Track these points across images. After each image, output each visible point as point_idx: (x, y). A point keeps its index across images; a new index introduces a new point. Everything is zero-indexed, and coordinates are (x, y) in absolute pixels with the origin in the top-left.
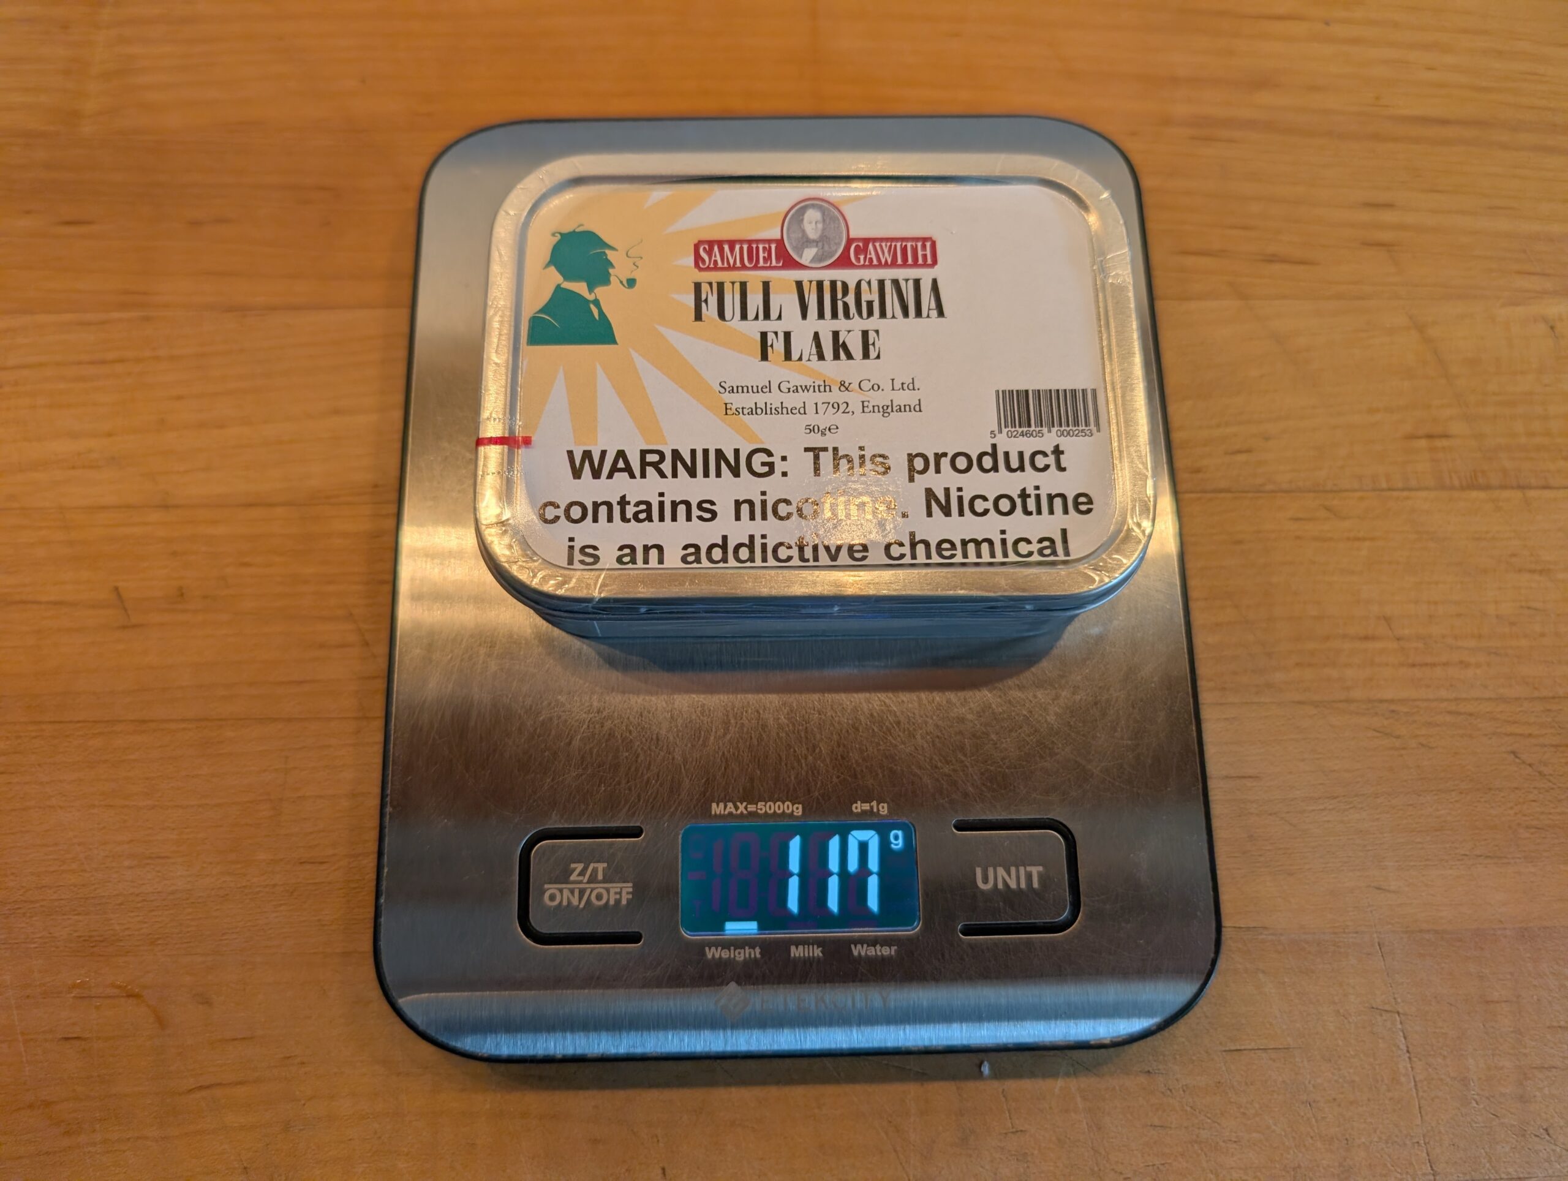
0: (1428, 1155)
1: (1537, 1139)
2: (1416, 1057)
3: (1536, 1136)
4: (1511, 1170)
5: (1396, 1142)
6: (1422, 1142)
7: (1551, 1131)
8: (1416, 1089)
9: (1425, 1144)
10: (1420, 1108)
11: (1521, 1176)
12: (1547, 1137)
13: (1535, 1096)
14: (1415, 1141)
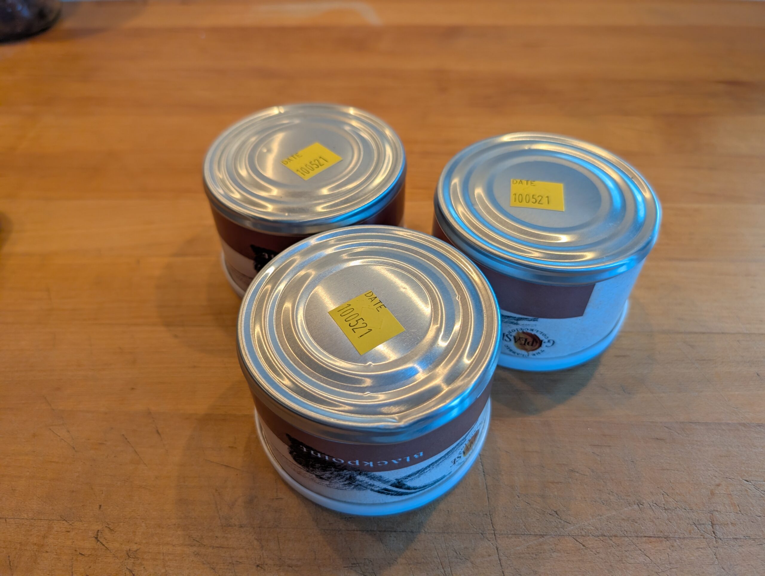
0: (491, 520)
1: (551, 516)
2: (488, 474)
3: (550, 514)
4: (535, 530)
5: (474, 513)
6: (489, 514)
7: (558, 512)
8: (487, 489)
9: (490, 515)
10: (488, 498)
11: (542, 534)
12: (557, 515)
13: (550, 495)
14: (485, 513)
